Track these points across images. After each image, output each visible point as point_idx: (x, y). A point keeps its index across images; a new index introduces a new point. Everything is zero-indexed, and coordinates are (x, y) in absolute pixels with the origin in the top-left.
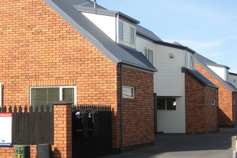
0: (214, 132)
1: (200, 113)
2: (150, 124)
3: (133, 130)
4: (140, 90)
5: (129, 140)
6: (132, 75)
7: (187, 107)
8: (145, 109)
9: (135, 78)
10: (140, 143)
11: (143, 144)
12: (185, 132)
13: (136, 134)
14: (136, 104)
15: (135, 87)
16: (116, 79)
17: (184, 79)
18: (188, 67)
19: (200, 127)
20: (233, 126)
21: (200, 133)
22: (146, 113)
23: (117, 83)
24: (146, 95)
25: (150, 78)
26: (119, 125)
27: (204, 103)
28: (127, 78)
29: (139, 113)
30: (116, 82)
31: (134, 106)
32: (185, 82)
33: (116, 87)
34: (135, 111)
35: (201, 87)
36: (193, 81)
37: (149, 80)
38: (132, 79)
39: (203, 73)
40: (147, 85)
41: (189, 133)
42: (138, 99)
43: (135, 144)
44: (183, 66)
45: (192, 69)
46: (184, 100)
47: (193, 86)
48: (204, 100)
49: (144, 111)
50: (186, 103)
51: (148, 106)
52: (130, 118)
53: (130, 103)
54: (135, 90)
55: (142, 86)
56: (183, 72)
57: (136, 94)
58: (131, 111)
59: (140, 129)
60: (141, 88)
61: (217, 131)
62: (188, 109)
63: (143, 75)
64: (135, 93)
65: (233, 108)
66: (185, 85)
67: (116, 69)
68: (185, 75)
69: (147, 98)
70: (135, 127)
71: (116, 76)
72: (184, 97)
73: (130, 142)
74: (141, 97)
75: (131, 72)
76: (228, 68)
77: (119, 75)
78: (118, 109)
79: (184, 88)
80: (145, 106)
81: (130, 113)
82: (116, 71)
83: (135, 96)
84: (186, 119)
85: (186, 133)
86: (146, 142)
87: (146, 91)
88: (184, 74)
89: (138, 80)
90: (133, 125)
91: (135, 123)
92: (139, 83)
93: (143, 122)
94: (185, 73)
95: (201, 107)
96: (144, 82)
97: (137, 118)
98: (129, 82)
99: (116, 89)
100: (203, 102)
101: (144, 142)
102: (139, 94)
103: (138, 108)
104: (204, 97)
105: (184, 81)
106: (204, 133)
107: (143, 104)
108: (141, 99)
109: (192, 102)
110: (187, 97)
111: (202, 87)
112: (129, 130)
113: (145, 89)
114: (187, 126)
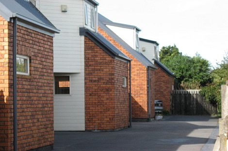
0: (124, 129)
1: (107, 99)
2: (48, 116)
3: (29, 125)
4: (37, 62)
5: (24, 141)
6: (26, 37)
7: (87, 89)
8: (43, 91)
9: (31, 42)
10: (36, 146)
11: (40, 147)
12: (84, 129)
13: (31, 132)
14: (32, 83)
15: (30, 57)
16: (7, 44)
17: (83, 46)
18: (88, 27)
19: (108, 121)
20: (148, 120)
21: (106, 131)
22: (45, 99)
23: (9, 50)
24: (45, 71)
25: (49, 43)
26: (11, 117)
27: (112, 83)
28: (21, 43)
29: (35, 98)
30: (7, 48)
31: (29, 87)
32: (85, 50)
33: (7, 56)
34: (31, 94)
35: (108, 58)
36: (98, 49)
37: (48, 47)
38: (27, 45)
40: (46, 53)
41: (90, 131)
42: (35, 77)
43: (31, 147)
44: (82, 25)
45: (94, 31)
46: (83, 78)
47: (96, 56)
48: (113, 79)
49: (41, 95)
50: (85, 83)
51: (46, 88)
52: (24, 106)
53: (24, 83)
54: (30, 62)
55: (40, 55)
56: (81, 34)
57: (32, 68)
58: (26, 94)
59: (36, 124)
60: (38, 59)
61: (129, 127)
62: (89, 92)
63: (41, 38)
64: (30, 66)
65: (148, 92)
66: (85, 55)
67: (7, 27)
68: (85, 39)
69: (46, 74)
70: (30, 121)
71: (6, 39)
72: (83, 74)
73: (25, 145)
74: (39, 73)
75: (26, 33)
76: (138, 30)
78: (9, 92)
79: (83, 60)
80: (43, 88)
81: (25, 98)
82: (6, 31)
83: (30, 70)
84: (86, 108)
85: (86, 130)
86: (44, 144)
87: (44, 63)
88: (83, 38)
89: (35, 46)
90: (29, 118)
91: (30, 113)
92: (36, 51)
93: (40, 113)
94: (85, 36)
95: (108, 90)
96: (42, 49)
97: (33, 106)
98: (23, 49)
99: (7, 60)
100: (111, 81)
101: (41, 145)
103: (35, 91)
104: (113, 74)
105: (83, 49)
106: (113, 130)
107: (40, 84)
108: (38, 77)
109: (95, 81)
110: (88, 74)
111: (110, 59)
112: (23, 125)
113: (43, 60)
114: (89, 118)
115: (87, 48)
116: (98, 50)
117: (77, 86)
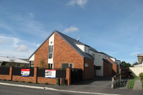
12: (103, 76)
14: (89, 68)
15: (89, 64)
18: (104, 58)
25: (93, 61)
34: (89, 70)
39: (109, 60)
53: (87, 68)
55: (91, 63)
62: (104, 69)
63: (91, 61)
76: (115, 59)
77: (84, 60)
78: (84, 69)
87: (92, 65)
88: (103, 60)
102: (90, 66)
104: (108, 67)
107: (91, 68)
110: (104, 66)
114: (104, 74)
115: (104, 62)
116: (106, 62)
117: (102, 68)
